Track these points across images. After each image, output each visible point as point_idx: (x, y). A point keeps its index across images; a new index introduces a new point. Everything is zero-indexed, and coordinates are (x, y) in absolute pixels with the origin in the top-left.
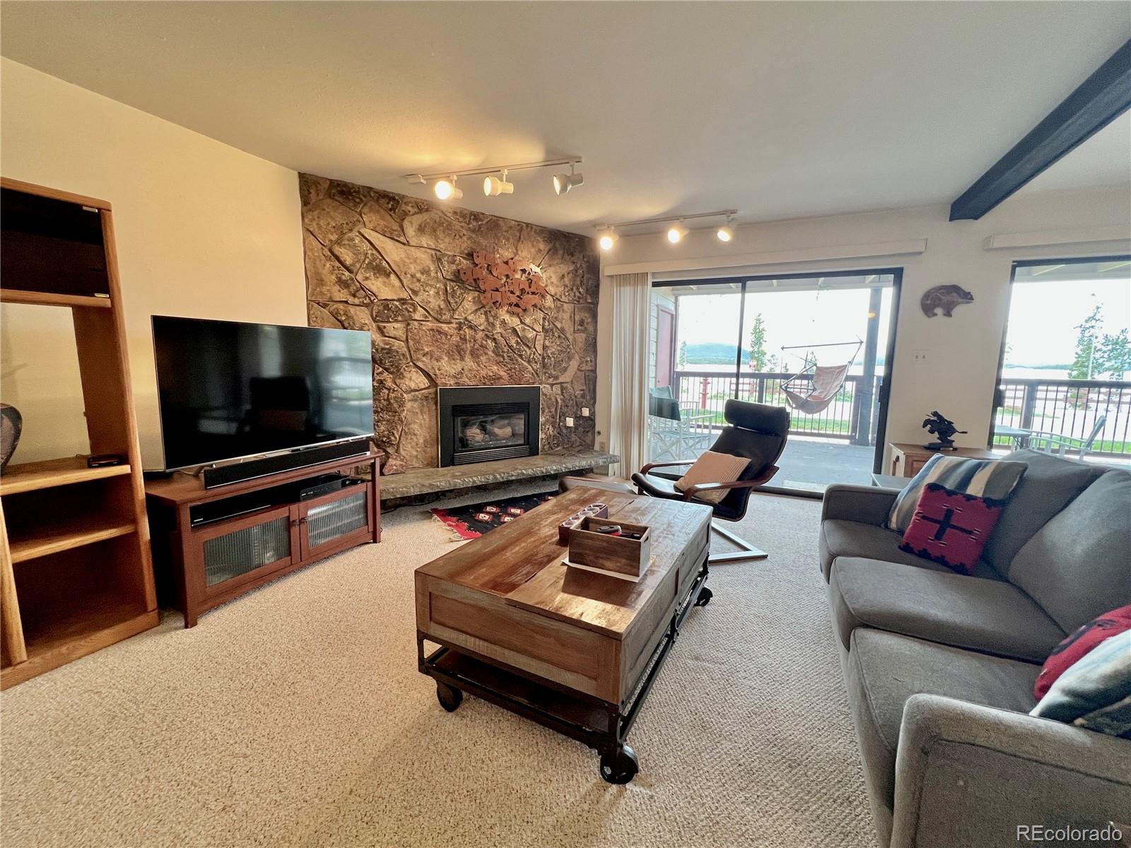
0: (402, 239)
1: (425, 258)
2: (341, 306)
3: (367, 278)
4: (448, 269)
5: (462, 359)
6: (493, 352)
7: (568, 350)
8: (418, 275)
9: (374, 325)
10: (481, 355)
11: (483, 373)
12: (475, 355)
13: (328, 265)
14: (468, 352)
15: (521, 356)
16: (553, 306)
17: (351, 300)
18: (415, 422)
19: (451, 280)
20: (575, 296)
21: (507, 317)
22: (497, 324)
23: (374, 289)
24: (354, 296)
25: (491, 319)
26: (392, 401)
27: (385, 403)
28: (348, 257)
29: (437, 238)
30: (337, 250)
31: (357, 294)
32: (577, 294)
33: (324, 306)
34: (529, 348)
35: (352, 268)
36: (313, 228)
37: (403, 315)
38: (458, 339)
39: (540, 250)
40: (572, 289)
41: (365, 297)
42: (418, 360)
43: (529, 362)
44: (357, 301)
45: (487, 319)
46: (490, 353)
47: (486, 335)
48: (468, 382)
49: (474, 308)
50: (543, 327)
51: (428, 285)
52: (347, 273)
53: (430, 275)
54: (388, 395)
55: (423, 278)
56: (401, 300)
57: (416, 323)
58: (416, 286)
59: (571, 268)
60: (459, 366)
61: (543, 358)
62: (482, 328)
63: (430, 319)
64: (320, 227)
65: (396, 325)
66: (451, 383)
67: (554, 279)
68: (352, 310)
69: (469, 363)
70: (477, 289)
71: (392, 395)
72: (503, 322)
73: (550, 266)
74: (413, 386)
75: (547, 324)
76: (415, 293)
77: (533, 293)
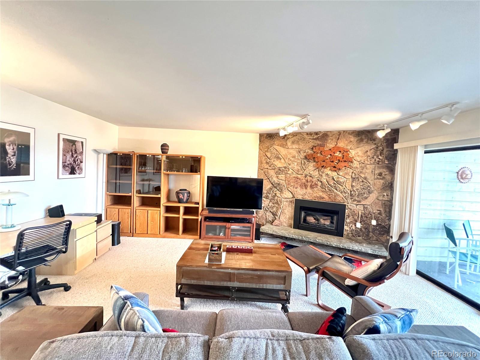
0: (286, 147)
1: (294, 152)
2: (266, 170)
3: (274, 161)
4: (303, 155)
5: (306, 188)
6: (320, 187)
7: (369, 188)
8: (291, 158)
9: (275, 175)
10: (315, 187)
11: (315, 195)
12: (312, 187)
13: (264, 158)
14: (309, 186)
15: (336, 189)
16: (358, 166)
17: (269, 168)
18: (286, 210)
19: (303, 159)
20: (375, 161)
21: (329, 172)
22: (324, 175)
23: (276, 164)
24: (270, 166)
25: (321, 173)
26: (278, 201)
27: (276, 201)
28: (269, 155)
29: (299, 144)
30: (266, 153)
31: (271, 166)
32: (377, 160)
33: (262, 170)
34: (342, 186)
35: (270, 158)
36: (261, 148)
37: (285, 172)
38: (305, 181)
39: (351, 141)
40: (373, 158)
41: (273, 167)
42: (289, 188)
43: (341, 192)
44: (271, 168)
45: (319, 174)
46: (319, 187)
47: (318, 180)
48: (307, 198)
49: (313, 169)
50: (351, 176)
51: (294, 161)
52: (269, 160)
53: (295, 158)
54: (277, 198)
55: (292, 159)
56: (285, 167)
57: (288, 175)
58: (290, 162)
59: (374, 146)
60: (304, 191)
61: (351, 191)
62: (316, 177)
63: (294, 173)
64: (263, 147)
65: (282, 175)
66: (300, 197)
67: (360, 153)
68: (269, 171)
69: (309, 190)
70: (315, 161)
71: (278, 199)
72: (327, 175)
73: (358, 148)
74: (286, 197)
75: (353, 175)
76: (289, 164)
77: (345, 161)
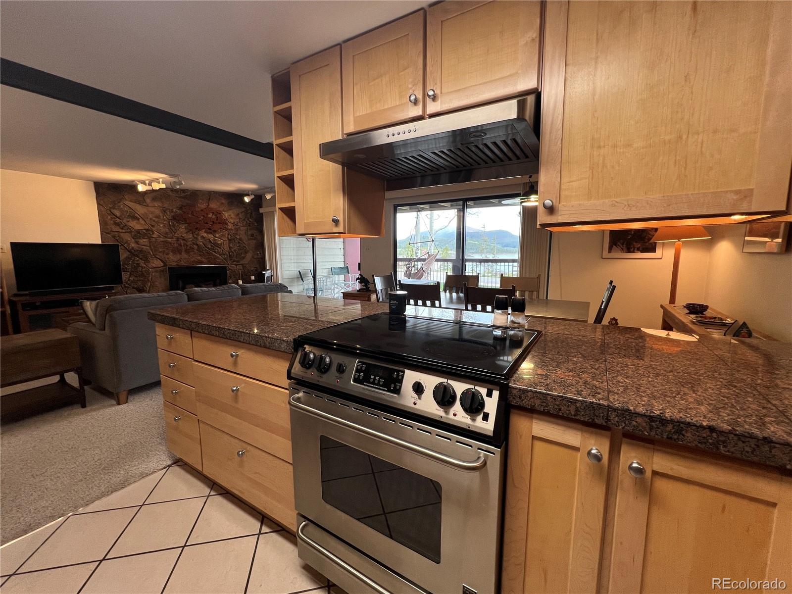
0: (144, 204)
1: (157, 212)
2: (116, 233)
3: (128, 221)
4: (169, 215)
5: (180, 254)
6: (197, 250)
7: (245, 248)
8: (154, 219)
9: (133, 240)
10: (191, 252)
11: (192, 260)
12: (187, 252)
13: (109, 217)
14: (183, 251)
15: (215, 252)
16: (233, 228)
17: (121, 230)
18: (157, 282)
19: (171, 220)
20: (247, 223)
21: (205, 235)
22: (199, 238)
23: (131, 225)
24: (122, 229)
25: (195, 236)
26: (144, 272)
27: (140, 273)
28: (118, 213)
29: (162, 202)
30: (113, 211)
31: (124, 228)
32: (248, 222)
33: (109, 233)
34: (220, 248)
35: (120, 218)
36: (102, 202)
37: (148, 236)
38: (177, 245)
39: (222, 203)
40: (244, 220)
41: (128, 229)
42: (157, 255)
43: (220, 255)
44: (124, 231)
45: (193, 236)
46: (195, 251)
47: (193, 243)
48: (183, 264)
49: (185, 231)
50: (228, 238)
51: (159, 223)
52: (119, 220)
53: (160, 218)
54: (142, 270)
55: (156, 220)
56: (147, 230)
57: (154, 239)
58: (153, 223)
59: (244, 210)
60: (178, 257)
61: (229, 253)
62: (191, 240)
63: (162, 237)
64: (104, 202)
65: (144, 240)
66: (174, 265)
67: (232, 216)
68: (122, 234)
69: (184, 255)
70: (186, 222)
71: (143, 270)
72: (203, 237)
73: (230, 210)
74: (154, 265)
75: (229, 236)
76: (153, 226)
77: (219, 223)
